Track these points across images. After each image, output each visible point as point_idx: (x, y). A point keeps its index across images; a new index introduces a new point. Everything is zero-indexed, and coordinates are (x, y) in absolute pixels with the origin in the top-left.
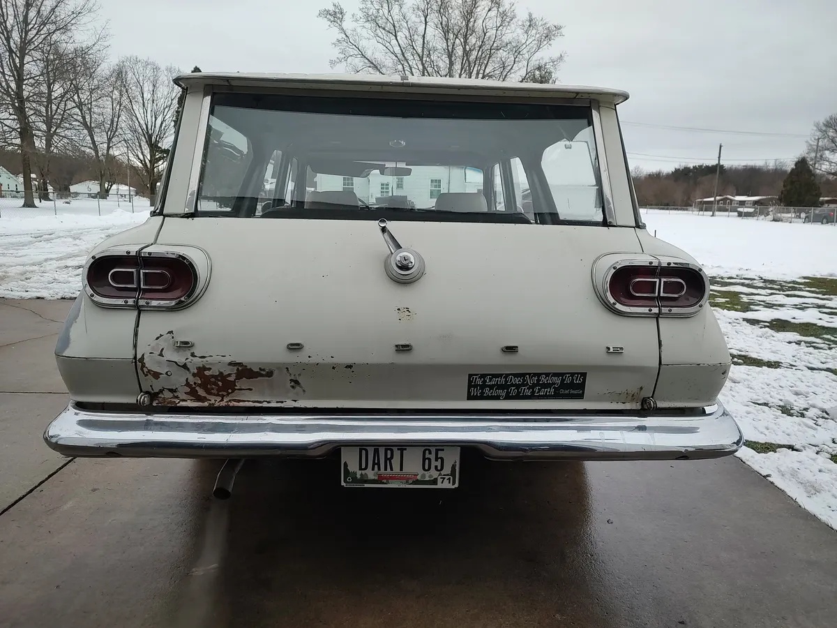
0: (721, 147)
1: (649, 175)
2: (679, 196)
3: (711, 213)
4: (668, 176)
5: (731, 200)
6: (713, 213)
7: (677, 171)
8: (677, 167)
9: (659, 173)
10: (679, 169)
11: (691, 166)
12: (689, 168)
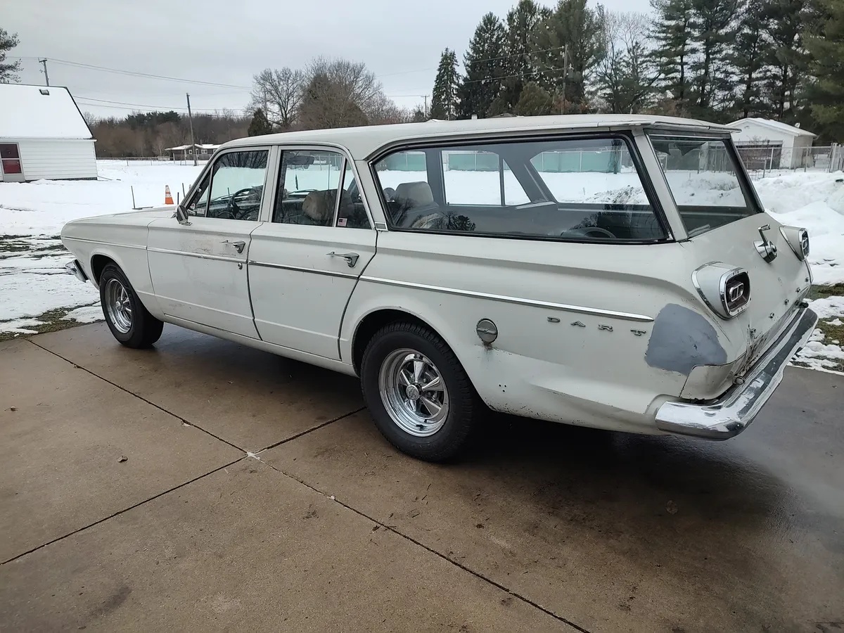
0: (188, 96)
1: (101, 122)
2: (140, 145)
3: (193, 162)
4: (122, 124)
5: (200, 149)
6: (196, 162)
7: (131, 118)
8: (131, 114)
9: (112, 121)
10: (133, 116)
11: (145, 113)
12: (143, 115)
